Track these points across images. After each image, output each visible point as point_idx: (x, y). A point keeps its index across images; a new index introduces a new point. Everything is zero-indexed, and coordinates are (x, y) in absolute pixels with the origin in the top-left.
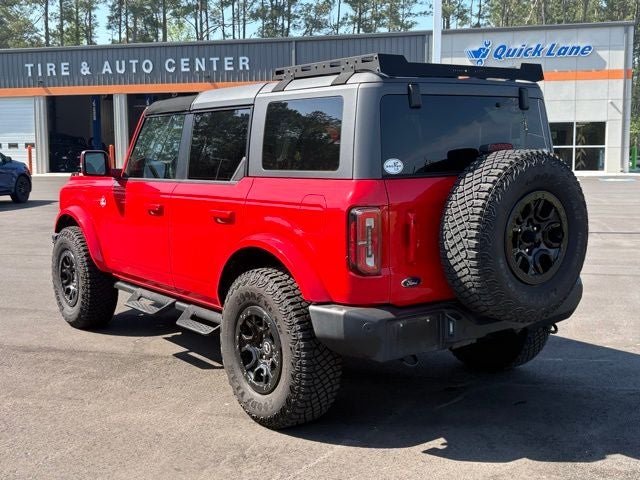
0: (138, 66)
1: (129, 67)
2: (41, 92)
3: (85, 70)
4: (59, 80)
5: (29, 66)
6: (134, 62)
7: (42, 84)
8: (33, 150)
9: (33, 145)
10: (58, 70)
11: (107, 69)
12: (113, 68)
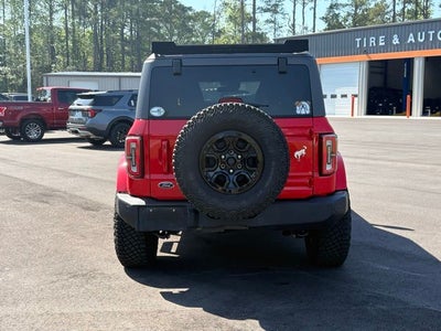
0: (435, 35)
1: (427, 36)
2: (365, 58)
3: (396, 41)
4: (378, 49)
5: (358, 40)
6: (431, 33)
7: (366, 52)
8: (356, 99)
9: (356, 96)
10: (377, 42)
11: (411, 39)
12: (416, 38)
